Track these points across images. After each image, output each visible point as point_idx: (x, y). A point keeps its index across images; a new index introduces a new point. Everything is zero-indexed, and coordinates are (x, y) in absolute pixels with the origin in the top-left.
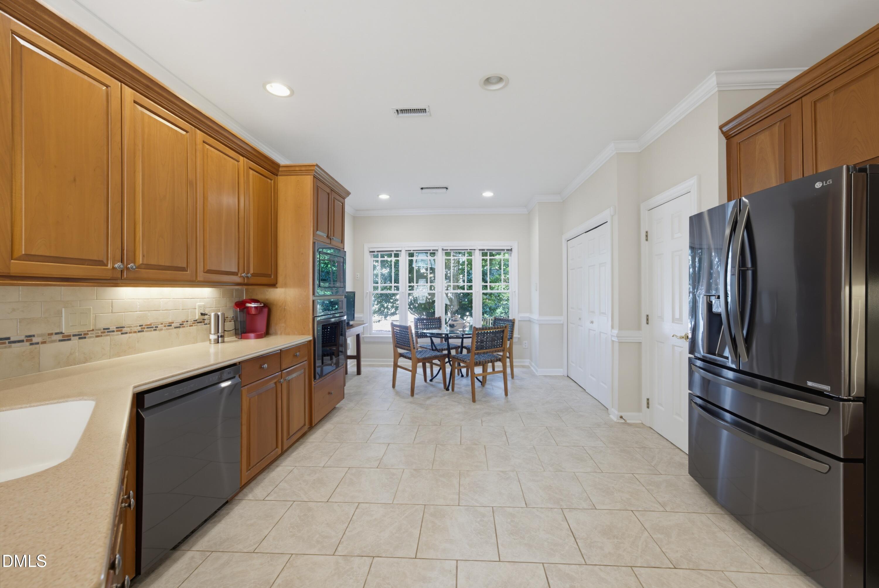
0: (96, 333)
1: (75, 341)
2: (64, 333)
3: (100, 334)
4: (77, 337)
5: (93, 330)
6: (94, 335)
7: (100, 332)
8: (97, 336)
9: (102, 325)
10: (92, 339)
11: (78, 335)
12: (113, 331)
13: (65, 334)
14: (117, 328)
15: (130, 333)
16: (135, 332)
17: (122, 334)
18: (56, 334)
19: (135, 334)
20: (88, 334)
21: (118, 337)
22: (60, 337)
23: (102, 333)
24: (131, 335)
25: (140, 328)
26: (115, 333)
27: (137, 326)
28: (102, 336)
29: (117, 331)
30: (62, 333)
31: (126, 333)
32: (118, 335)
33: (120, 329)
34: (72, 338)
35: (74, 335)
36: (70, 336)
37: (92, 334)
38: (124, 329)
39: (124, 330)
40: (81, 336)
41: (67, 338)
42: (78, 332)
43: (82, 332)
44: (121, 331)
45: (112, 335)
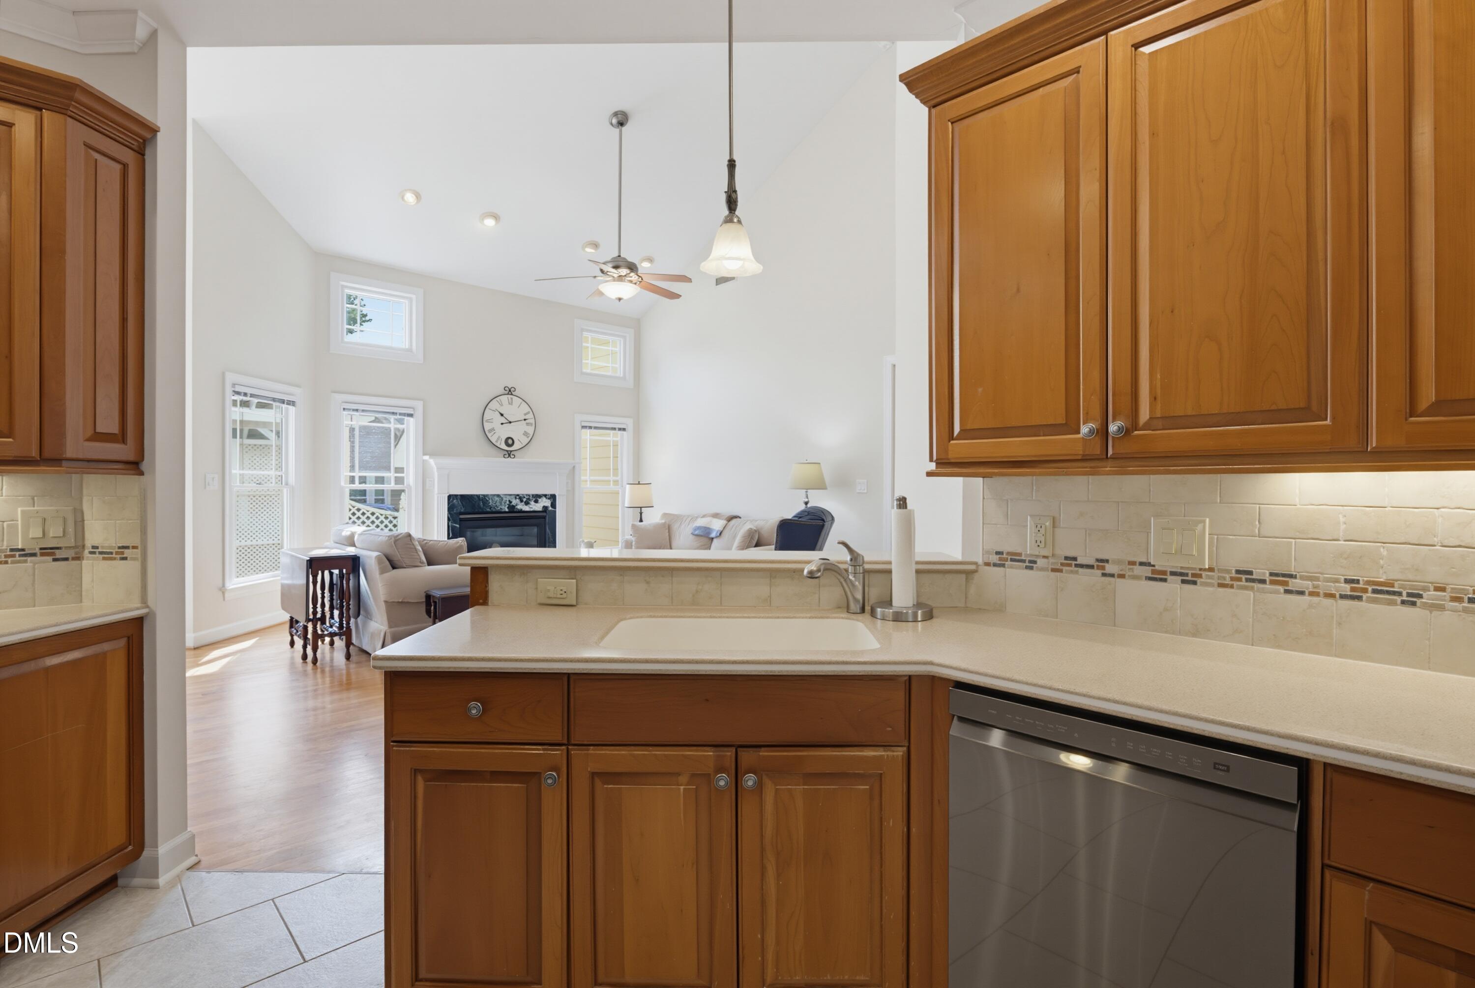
0: (1219, 578)
1: (1174, 585)
2: (1154, 566)
3: (1228, 581)
4: (1180, 578)
5: (1211, 569)
6: (1215, 582)
7: (1227, 576)
8: (1221, 585)
9: (1234, 560)
10: (1211, 589)
11: (1181, 574)
12: (1263, 581)
13: (1157, 567)
14: (1271, 574)
15: (1311, 594)
16: (1332, 596)
17: (1287, 592)
18: (1141, 564)
19: (1329, 601)
20: (1200, 576)
21: (1275, 596)
22: (1147, 571)
23: (1232, 579)
24: (1315, 599)
25: (1348, 586)
26: (1268, 586)
27: (1337, 581)
28: (1232, 587)
29: (1273, 582)
30: (1149, 564)
31: (1302, 593)
32: (1277, 592)
33: (1281, 578)
34: (1169, 578)
35: (1173, 574)
36: (1164, 573)
37: (1208, 577)
38: (1294, 580)
39: (1294, 584)
40: (1189, 578)
41: (1158, 576)
42: (1182, 568)
43: (1188, 568)
44: (1285, 583)
45: (1263, 591)
